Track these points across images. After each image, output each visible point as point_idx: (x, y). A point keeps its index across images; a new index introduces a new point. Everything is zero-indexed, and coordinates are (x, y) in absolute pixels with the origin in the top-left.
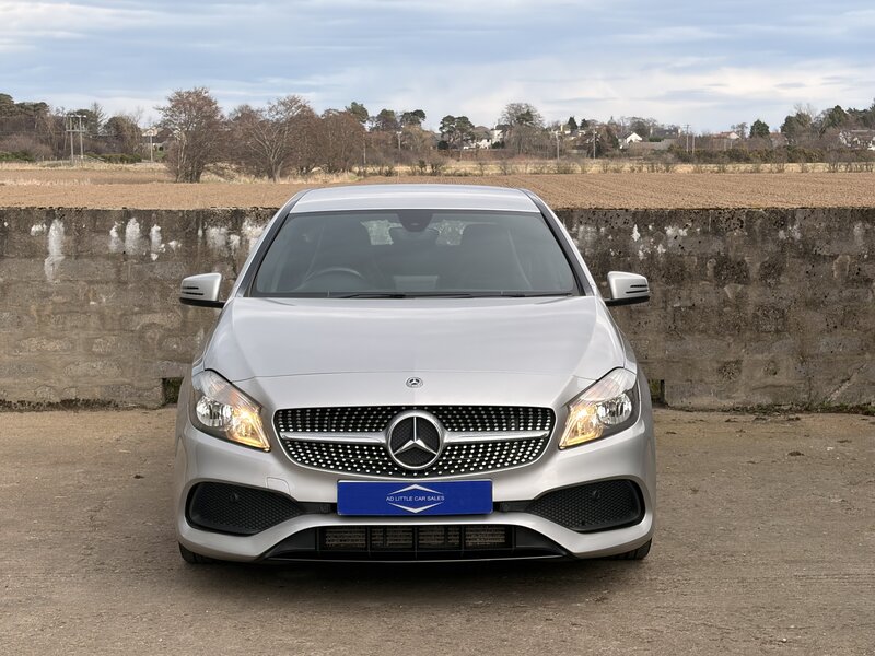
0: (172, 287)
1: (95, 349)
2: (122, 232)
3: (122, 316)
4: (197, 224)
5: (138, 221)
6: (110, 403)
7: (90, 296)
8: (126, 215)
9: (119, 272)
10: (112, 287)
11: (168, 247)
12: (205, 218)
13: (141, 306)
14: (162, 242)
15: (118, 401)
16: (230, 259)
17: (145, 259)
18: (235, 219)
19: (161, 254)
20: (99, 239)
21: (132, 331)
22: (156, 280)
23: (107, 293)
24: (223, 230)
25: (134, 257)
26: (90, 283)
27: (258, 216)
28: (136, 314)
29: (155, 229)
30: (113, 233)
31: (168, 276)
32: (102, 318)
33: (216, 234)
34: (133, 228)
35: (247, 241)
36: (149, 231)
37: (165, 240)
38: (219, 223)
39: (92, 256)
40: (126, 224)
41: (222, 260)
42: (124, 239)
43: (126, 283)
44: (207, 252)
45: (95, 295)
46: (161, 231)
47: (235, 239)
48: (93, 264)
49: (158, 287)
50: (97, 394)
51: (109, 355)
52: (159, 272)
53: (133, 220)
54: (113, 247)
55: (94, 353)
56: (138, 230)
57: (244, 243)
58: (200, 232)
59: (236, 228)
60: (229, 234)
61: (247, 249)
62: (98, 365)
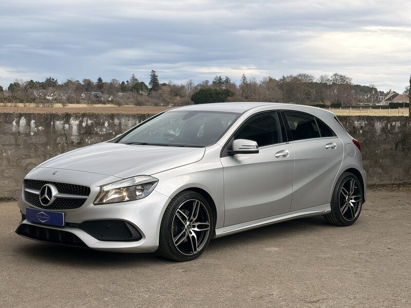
0: (39, 147)
1: (5, 175)
2: (18, 123)
3: (17, 159)
4: (51, 119)
5: (25, 118)
6: (12, 198)
7: (3, 151)
8: (20, 116)
9: (16, 140)
10: (13, 147)
11: (38, 130)
12: (54, 117)
13: (26, 155)
14: (36, 127)
15: (15, 197)
16: (65, 135)
17: (28, 135)
18: (67, 117)
19: (35, 132)
20: (7, 126)
21: (22, 166)
22: (32, 143)
23: (10, 150)
24: (62, 122)
25: (23, 134)
26: (4, 145)
27: (76, 116)
28: (24, 159)
29: (33, 121)
30: (14, 123)
31: (38, 142)
32: (8, 160)
33: (59, 123)
34: (23, 121)
35: (72, 127)
36: (30, 122)
37: (37, 126)
38: (60, 119)
39: (4, 134)
40: (20, 119)
41: (61, 135)
42: (19, 126)
43: (19, 145)
44: (55, 132)
45: (5, 151)
46: (35, 123)
47: (67, 126)
48: (5, 137)
49: (33, 147)
50: (6, 195)
51: (11, 177)
52: (34, 140)
53: (23, 118)
54: (14, 129)
55: (4, 176)
56: (25, 122)
57: (71, 127)
58: (52, 123)
59: (67, 122)
60: (64, 124)
61: (72, 130)
62: (6, 182)
